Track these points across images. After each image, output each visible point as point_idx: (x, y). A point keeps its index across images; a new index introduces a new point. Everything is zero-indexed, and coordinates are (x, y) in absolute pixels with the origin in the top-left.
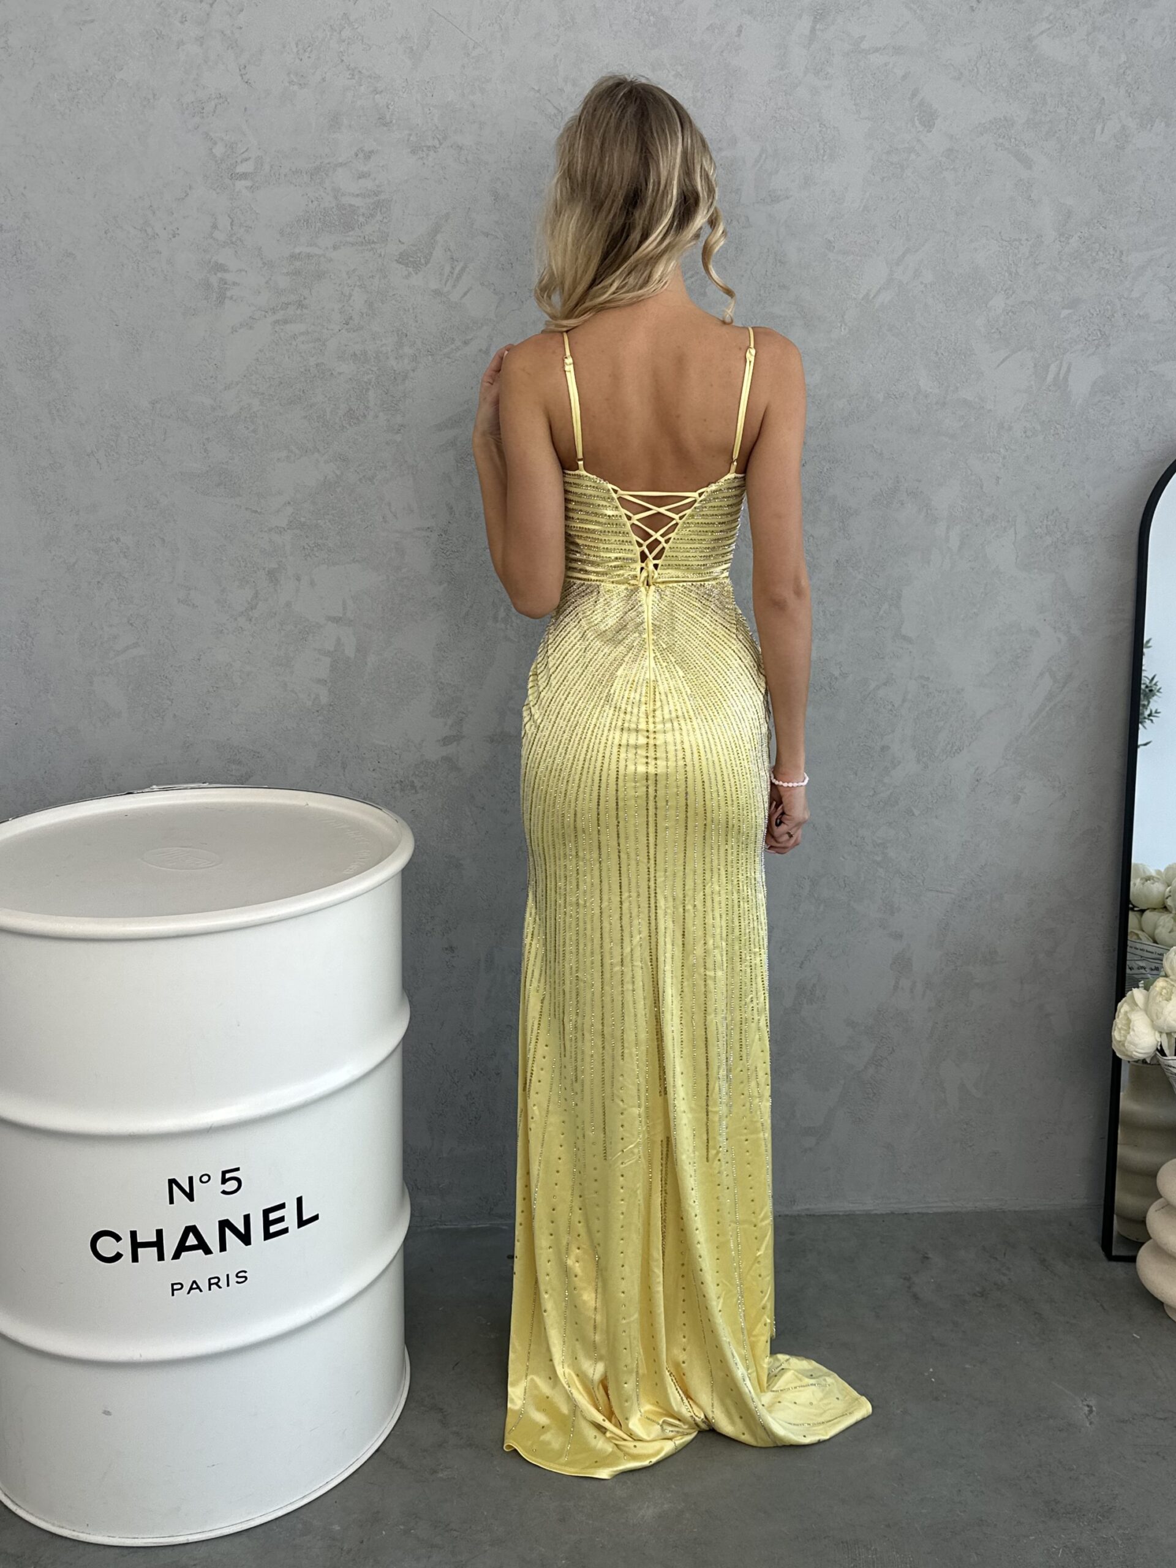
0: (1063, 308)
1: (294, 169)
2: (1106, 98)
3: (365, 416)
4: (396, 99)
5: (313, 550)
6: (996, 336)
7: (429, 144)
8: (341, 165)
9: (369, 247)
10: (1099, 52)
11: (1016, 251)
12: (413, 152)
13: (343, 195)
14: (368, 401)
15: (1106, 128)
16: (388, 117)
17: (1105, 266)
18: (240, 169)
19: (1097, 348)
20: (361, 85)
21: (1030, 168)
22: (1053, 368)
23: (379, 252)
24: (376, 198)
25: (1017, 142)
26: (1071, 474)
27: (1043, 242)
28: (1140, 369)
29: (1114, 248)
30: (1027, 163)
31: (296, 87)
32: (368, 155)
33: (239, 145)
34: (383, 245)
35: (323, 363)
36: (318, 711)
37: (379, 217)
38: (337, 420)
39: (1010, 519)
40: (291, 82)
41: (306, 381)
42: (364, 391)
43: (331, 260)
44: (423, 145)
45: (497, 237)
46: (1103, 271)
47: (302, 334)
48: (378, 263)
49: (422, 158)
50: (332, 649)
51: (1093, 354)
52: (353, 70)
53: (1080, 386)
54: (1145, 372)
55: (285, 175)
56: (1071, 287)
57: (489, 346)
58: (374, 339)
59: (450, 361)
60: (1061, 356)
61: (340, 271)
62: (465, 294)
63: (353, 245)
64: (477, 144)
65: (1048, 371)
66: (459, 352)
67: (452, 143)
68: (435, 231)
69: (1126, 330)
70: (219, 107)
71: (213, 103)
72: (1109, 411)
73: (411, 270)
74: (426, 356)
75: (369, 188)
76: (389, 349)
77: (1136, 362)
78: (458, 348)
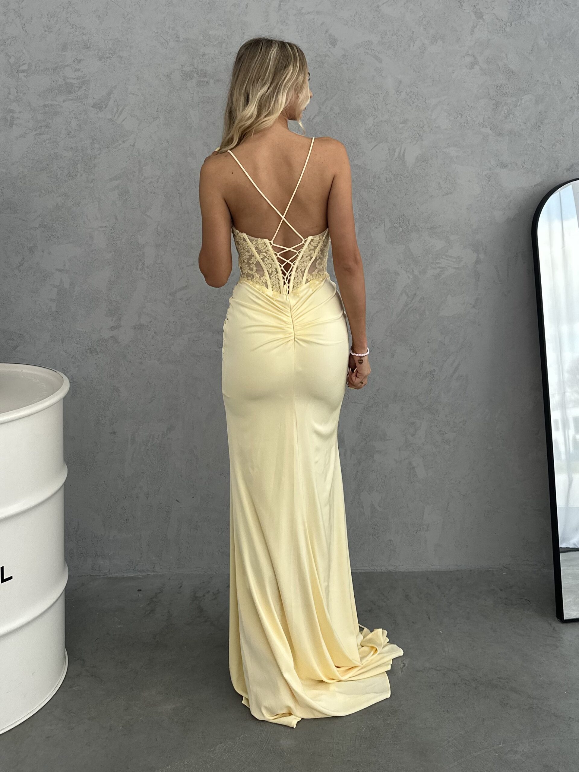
0: (400, 124)
1: (45, 68)
2: (414, 31)
3: (76, 176)
4: (92, 37)
5: (50, 238)
6: (370, 136)
7: (107, 56)
8: (67, 65)
9: (79, 101)
10: (410, 11)
11: (377, 99)
12: (100, 60)
13: (68, 78)
14: (78, 169)
15: (415, 44)
16: (89, 44)
17: (419, 105)
18: (21, 68)
19: (417, 141)
20: (76, 32)
21: (381, 62)
22: (397, 151)
23: (84, 103)
24: (83, 80)
25: (374, 51)
26: (409, 198)
27: (388, 95)
28: (438, 151)
29: (422, 97)
31: (47, 33)
32: (80, 61)
33: (21, 58)
34: (86, 100)
35: (57, 152)
36: (51, 314)
37: (84, 88)
38: (63, 178)
39: (382, 220)
40: (45, 31)
42: (76, 164)
43: (62, 107)
44: (105, 56)
45: (138, 95)
46: (418, 107)
47: (48, 139)
48: (83, 108)
49: (104, 62)
50: (58, 284)
51: (415, 144)
52: (73, 25)
53: (410, 159)
54: (440, 152)
55: (42, 71)
56: (403, 114)
57: (135, 143)
58: (81, 141)
59: (116, 150)
60: (400, 145)
61: (66, 111)
62: (124, 120)
63: (72, 100)
64: (129, 55)
65: (395, 152)
66: (121, 146)
67: (118, 55)
68: (110, 93)
69: (430, 133)
70: (12, 42)
71: (10, 40)
72: (425, 170)
73: (98, 110)
74: (105, 148)
75: (80, 75)
76: (88, 145)
77: (436, 147)
78: (120, 144)
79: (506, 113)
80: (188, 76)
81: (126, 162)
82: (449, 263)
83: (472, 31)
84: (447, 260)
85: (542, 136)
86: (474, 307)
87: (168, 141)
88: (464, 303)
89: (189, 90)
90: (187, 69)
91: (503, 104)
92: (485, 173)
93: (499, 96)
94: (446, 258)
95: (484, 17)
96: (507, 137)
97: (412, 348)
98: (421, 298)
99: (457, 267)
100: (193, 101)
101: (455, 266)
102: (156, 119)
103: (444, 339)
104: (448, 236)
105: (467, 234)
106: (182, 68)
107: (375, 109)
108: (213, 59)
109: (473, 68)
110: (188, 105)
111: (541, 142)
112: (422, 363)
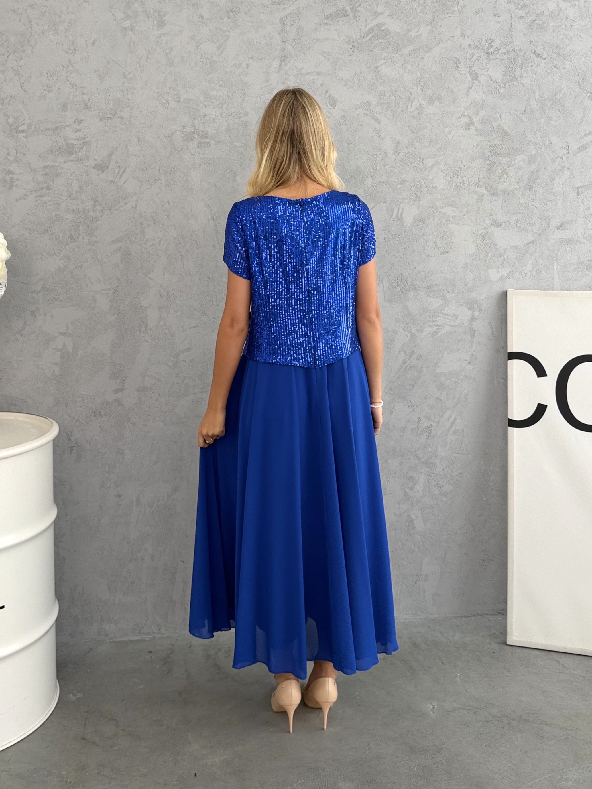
0: (398, 184)
1: (46, 128)
2: (412, 92)
3: (78, 238)
4: (93, 97)
5: (52, 301)
6: (369, 197)
7: (108, 116)
8: (68, 126)
9: (81, 162)
10: (408, 72)
11: (375, 159)
12: (101, 120)
13: (68, 139)
14: (80, 231)
15: (413, 105)
16: (89, 104)
17: (417, 165)
18: (21, 128)
19: (415, 201)
20: (77, 91)
21: (380, 123)
22: (395, 211)
23: (85, 164)
24: (84, 140)
25: (373, 112)
26: (407, 258)
27: (387, 155)
28: (435, 211)
29: (419, 158)
30: (379, 121)
31: (47, 92)
32: (80, 122)
33: (21, 118)
34: (87, 161)
35: (58, 214)
36: (54, 378)
37: (85, 149)
38: (65, 240)
40: (44, 90)
41: (50, 223)
42: (78, 227)
43: (63, 168)
44: (105, 116)
45: (139, 157)
46: (415, 168)
47: (49, 201)
48: (84, 169)
49: (105, 123)
50: (61, 348)
51: (413, 204)
52: (73, 84)
53: (408, 219)
54: (437, 212)
55: (42, 131)
56: (401, 175)
57: (136, 205)
58: (83, 203)
59: (118, 212)
60: (398, 205)
61: (67, 173)
62: (125, 182)
63: (73, 161)
64: (130, 116)
65: (393, 212)
66: (123, 208)
67: (119, 116)
68: (111, 155)
69: (427, 193)
70: (11, 101)
71: (8, 100)
72: (422, 230)
73: (100, 172)
74: (107, 210)
75: (81, 136)
76: (90, 207)
77: (433, 207)
78: (122, 206)
79: (500, 173)
80: (189, 137)
81: (128, 224)
82: (445, 321)
83: (468, 92)
84: (443, 318)
85: (534, 196)
86: (469, 363)
87: (170, 202)
88: (460, 360)
89: (190, 151)
90: (188, 129)
91: (497, 164)
92: (480, 232)
93: (493, 156)
94: (443, 316)
95: (479, 78)
96: (501, 196)
97: (410, 404)
98: (419, 355)
99: (453, 324)
100: (194, 163)
101: (451, 324)
102: (158, 181)
103: (441, 395)
104: (444, 294)
105: (462, 292)
106: (183, 129)
107: (374, 169)
108: (213, 119)
109: (469, 129)
110: (189, 166)
111: (533, 201)
112: (420, 419)
